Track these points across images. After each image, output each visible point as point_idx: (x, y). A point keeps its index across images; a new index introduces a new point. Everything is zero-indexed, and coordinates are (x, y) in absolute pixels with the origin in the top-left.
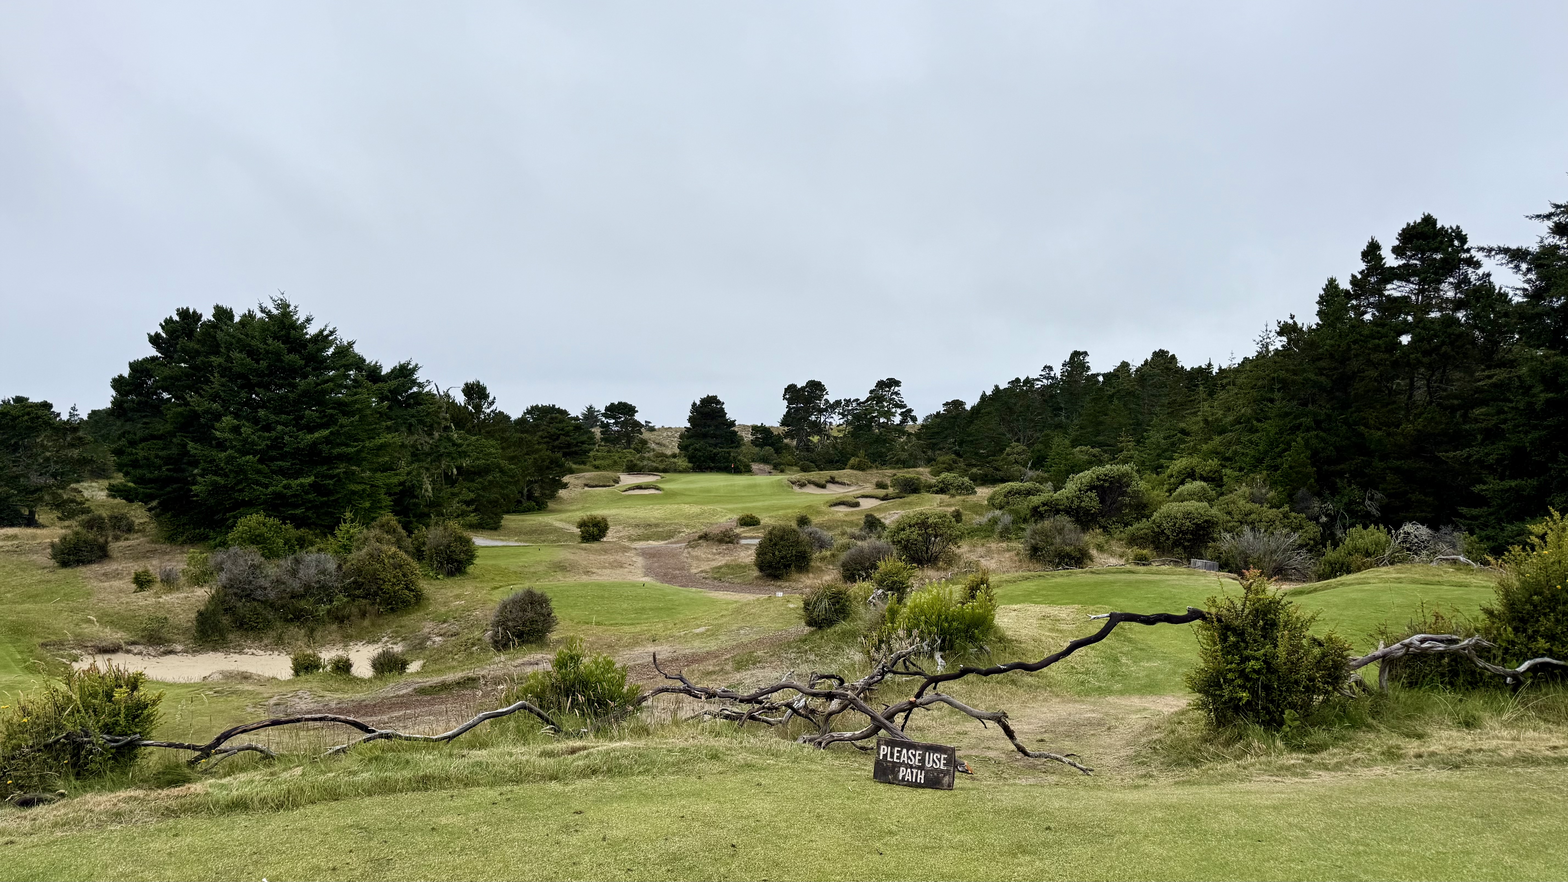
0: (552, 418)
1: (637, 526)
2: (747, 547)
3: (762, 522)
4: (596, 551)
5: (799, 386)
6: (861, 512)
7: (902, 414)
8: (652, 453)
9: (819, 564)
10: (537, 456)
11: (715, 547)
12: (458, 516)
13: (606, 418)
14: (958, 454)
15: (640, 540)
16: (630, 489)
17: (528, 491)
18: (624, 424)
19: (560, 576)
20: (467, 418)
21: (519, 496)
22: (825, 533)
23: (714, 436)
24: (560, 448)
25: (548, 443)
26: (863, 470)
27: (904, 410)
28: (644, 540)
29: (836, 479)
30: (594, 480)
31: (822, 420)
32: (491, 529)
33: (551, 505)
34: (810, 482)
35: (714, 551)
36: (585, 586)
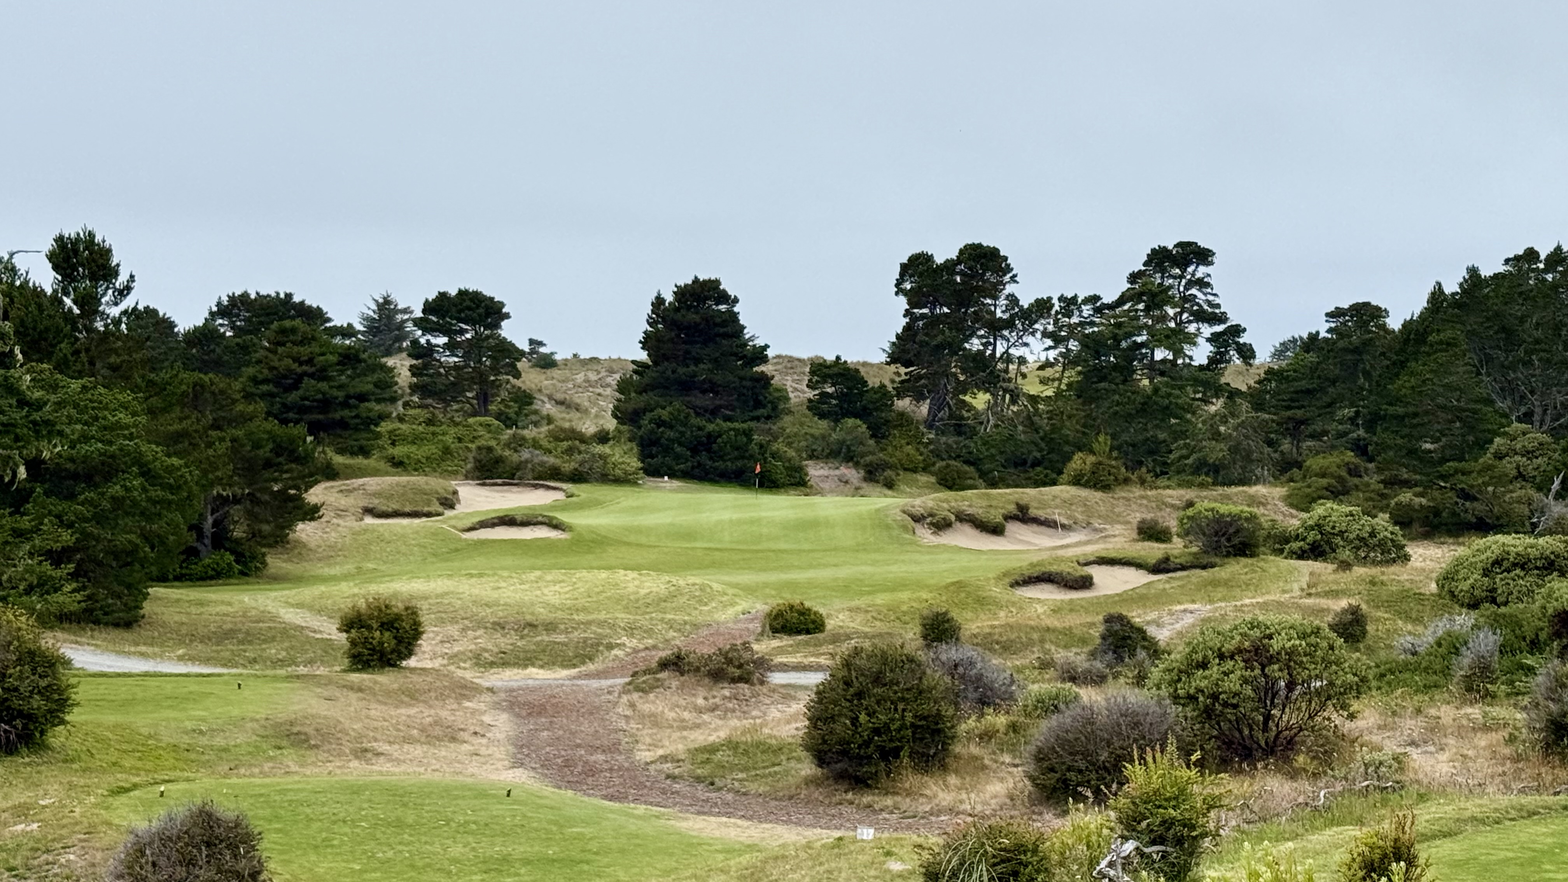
0: (283, 331)
1: (499, 626)
2: (788, 693)
3: (830, 624)
4: (388, 693)
5: (939, 260)
6: (1098, 602)
7: (1214, 339)
8: (544, 429)
9: (974, 750)
10: (239, 433)
11: (702, 692)
12: (29, 590)
13: (426, 330)
14: (1360, 448)
15: (505, 664)
16: (484, 525)
17: (216, 524)
18: (473, 349)
19: (290, 758)
20: (59, 331)
21: (190, 538)
22: (996, 661)
23: (712, 388)
24: (302, 410)
25: (272, 395)
26: (1105, 487)
27: (1219, 328)
28: (516, 665)
29: (1033, 512)
30: (389, 497)
31: (1000, 349)
32: (117, 625)
33: (275, 562)
34: (963, 518)
35: (700, 701)
36: (356, 790)
